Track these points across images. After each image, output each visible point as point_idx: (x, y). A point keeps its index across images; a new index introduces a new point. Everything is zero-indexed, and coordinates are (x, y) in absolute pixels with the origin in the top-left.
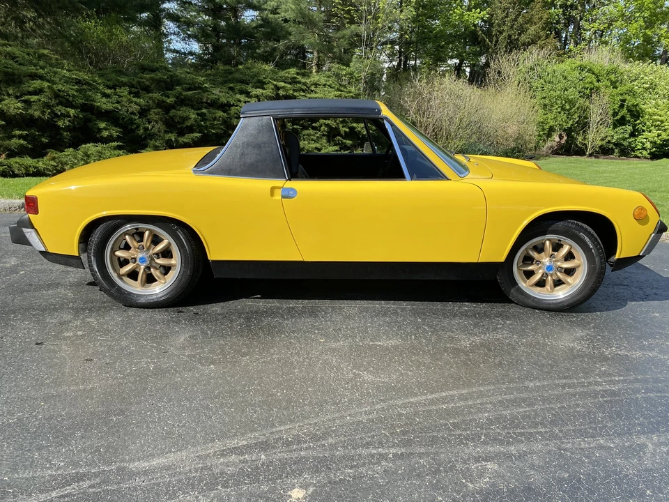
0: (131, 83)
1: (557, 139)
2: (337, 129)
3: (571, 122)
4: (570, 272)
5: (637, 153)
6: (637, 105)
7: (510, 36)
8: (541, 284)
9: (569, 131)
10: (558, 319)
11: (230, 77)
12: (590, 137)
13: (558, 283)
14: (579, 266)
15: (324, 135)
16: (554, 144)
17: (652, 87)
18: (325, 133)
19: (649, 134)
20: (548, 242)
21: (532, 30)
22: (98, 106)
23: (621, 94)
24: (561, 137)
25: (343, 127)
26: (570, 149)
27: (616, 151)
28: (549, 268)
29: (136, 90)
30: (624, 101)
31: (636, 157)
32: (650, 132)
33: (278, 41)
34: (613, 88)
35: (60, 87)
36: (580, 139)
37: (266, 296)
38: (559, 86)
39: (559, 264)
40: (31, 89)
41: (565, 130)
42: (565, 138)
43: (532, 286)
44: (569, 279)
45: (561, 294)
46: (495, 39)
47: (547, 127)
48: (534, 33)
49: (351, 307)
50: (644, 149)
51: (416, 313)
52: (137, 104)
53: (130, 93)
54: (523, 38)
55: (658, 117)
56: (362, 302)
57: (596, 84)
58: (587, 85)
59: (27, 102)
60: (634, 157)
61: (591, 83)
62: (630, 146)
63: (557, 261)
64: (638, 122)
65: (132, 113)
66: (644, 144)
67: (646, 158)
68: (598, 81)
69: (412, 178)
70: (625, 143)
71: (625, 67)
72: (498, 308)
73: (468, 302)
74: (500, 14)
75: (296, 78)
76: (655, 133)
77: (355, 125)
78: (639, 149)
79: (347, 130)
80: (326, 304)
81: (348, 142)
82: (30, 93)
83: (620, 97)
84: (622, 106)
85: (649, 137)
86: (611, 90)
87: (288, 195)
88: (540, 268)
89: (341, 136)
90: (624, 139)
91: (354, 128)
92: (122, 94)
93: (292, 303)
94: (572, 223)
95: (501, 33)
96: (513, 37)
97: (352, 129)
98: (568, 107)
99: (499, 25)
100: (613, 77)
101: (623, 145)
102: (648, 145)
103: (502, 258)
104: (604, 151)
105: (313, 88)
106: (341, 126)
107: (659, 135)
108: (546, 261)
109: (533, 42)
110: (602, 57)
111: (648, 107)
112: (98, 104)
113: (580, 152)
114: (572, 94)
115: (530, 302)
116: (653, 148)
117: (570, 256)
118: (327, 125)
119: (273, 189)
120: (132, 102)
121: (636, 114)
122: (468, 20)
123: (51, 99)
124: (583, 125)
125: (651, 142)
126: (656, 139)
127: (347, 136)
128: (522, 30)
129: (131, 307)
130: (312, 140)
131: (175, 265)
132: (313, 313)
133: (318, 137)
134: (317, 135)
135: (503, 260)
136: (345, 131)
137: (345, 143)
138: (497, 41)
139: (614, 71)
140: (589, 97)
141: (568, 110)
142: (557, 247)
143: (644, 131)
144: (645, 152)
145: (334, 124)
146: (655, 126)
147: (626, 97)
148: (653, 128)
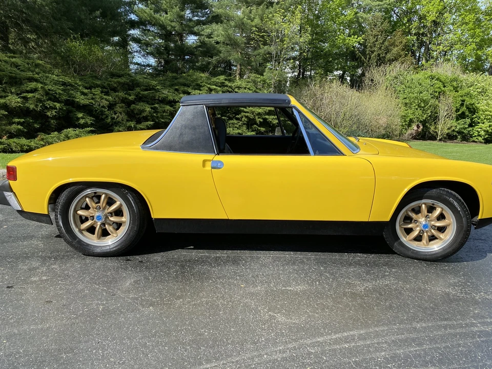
0: (103, 85)
1: (415, 128)
2: (254, 120)
3: (425, 116)
4: (442, 229)
5: (474, 139)
6: (473, 104)
7: (379, 55)
8: (418, 239)
9: (424, 123)
10: (434, 268)
11: (176, 81)
12: (440, 127)
13: (432, 238)
14: (449, 225)
15: (244, 124)
16: (414, 132)
17: (484, 92)
18: (245, 122)
19: (483, 125)
20: (423, 206)
21: (395, 50)
22: (77, 101)
23: (462, 96)
24: (418, 127)
25: (259, 118)
26: (425, 135)
27: (459, 137)
28: (425, 226)
29: (106, 90)
30: (463, 101)
31: (474, 141)
32: (483, 123)
33: (212, 57)
34: (455, 92)
35: (50, 87)
36: (432, 128)
37: (197, 247)
38: (417, 90)
39: (433, 223)
40: (28, 89)
41: (421, 122)
42: (422, 127)
43: (411, 240)
44: (442, 236)
45: (436, 247)
46: (368, 56)
47: (408, 119)
48: (396, 52)
49: (266, 257)
50: (479, 135)
51: (319, 262)
52: (106, 100)
53: (102, 92)
54: (389, 56)
55: (489, 113)
56: (275, 252)
57: (443, 89)
58: (437, 90)
59: (25, 98)
60: (472, 142)
61: (439, 88)
62: (469, 133)
63: (432, 221)
64: (475, 116)
65: (103, 107)
66: (479, 132)
67: (481, 142)
68: (444, 87)
69: (315, 154)
70: (465, 131)
71: (463, 77)
72: (384, 258)
73: (360, 253)
74: (372, 39)
75: (224, 83)
76: (487, 124)
77: (267, 117)
78: (475, 136)
79: (261, 120)
80: (246, 254)
81: (262, 129)
82: (28, 92)
83: (461, 98)
84: (462, 105)
85: (482, 128)
86: (453, 93)
87: (216, 166)
88: (417, 226)
89: (257, 124)
90: (465, 128)
91: (266, 119)
92: (96, 93)
93: (219, 253)
94: (443, 190)
95: (373, 52)
96: (381, 55)
97: (265, 120)
98: (423, 105)
99: (371, 47)
100: (455, 84)
101: (464, 133)
102: (482, 133)
103: (388, 218)
104: (450, 137)
105: (236, 90)
106: (257, 117)
107: (490, 126)
108: (422, 220)
109: (396, 59)
110: (446, 70)
111: (482, 106)
112: (78, 100)
113: (433, 138)
114: (426, 96)
115: (410, 253)
116: (486, 135)
117: (441, 217)
118: (247, 117)
119: (204, 161)
120: (103, 99)
121: (473, 110)
122: (349, 43)
123: (43, 96)
124: (435, 118)
125: (484, 131)
126: (488, 128)
127: (261, 125)
128: (388, 51)
129: (89, 256)
130: (236, 127)
131: (125, 222)
132: (235, 262)
133: (240, 125)
134: (240, 124)
135: (388, 219)
136: (260, 121)
137: (259, 129)
138: (370, 58)
139: (455, 80)
140: (437, 98)
141: (423, 107)
142: (431, 209)
143: (479, 123)
144: (480, 138)
145: (252, 116)
146: (487, 119)
147: (465, 98)
148: (485, 121)
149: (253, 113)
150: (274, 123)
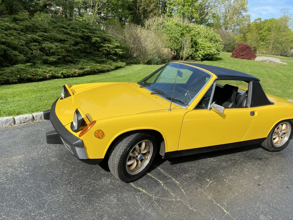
1: (173, 53)
2: (109, 52)
3: (178, 47)
5: (197, 59)
6: (196, 40)
7: (144, 8)
9: (177, 50)
12: (184, 53)
16: (172, 56)
19: (201, 52)
21: (152, 6)
23: (191, 36)
24: (174, 53)
26: (177, 57)
31: (196, 60)
32: (200, 51)
34: (188, 33)
36: (181, 53)
41: (175, 50)
42: (176, 53)
46: (138, 8)
50: (199, 57)
54: (149, 9)
55: (203, 45)
57: (183, 32)
64: (197, 47)
66: (199, 55)
67: (199, 60)
70: (193, 55)
76: (203, 51)
78: (197, 57)
79: (114, 52)
81: (115, 57)
84: (192, 41)
85: (201, 53)
86: (188, 35)
89: (112, 54)
90: (193, 53)
95: (141, 6)
98: (177, 41)
101: (192, 55)
102: (200, 56)
104: (187, 59)
106: (111, 50)
107: (204, 52)
111: (199, 41)
113: (181, 59)
116: (202, 56)
118: (106, 50)
121: (196, 44)
124: (181, 48)
125: (201, 55)
126: (203, 53)
127: (114, 55)
128: (148, 6)
130: (99, 57)
137: (114, 58)
139: (187, 27)
143: (198, 50)
144: (199, 59)
145: (109, 50)
146: (203, 49)
147: (193, 37)
148: (201, 49)
149: (109, 47)
150: (120, 53)
